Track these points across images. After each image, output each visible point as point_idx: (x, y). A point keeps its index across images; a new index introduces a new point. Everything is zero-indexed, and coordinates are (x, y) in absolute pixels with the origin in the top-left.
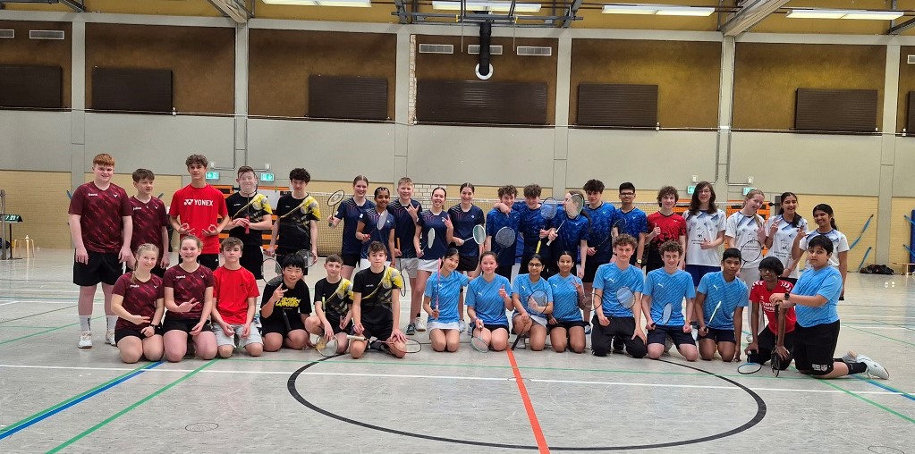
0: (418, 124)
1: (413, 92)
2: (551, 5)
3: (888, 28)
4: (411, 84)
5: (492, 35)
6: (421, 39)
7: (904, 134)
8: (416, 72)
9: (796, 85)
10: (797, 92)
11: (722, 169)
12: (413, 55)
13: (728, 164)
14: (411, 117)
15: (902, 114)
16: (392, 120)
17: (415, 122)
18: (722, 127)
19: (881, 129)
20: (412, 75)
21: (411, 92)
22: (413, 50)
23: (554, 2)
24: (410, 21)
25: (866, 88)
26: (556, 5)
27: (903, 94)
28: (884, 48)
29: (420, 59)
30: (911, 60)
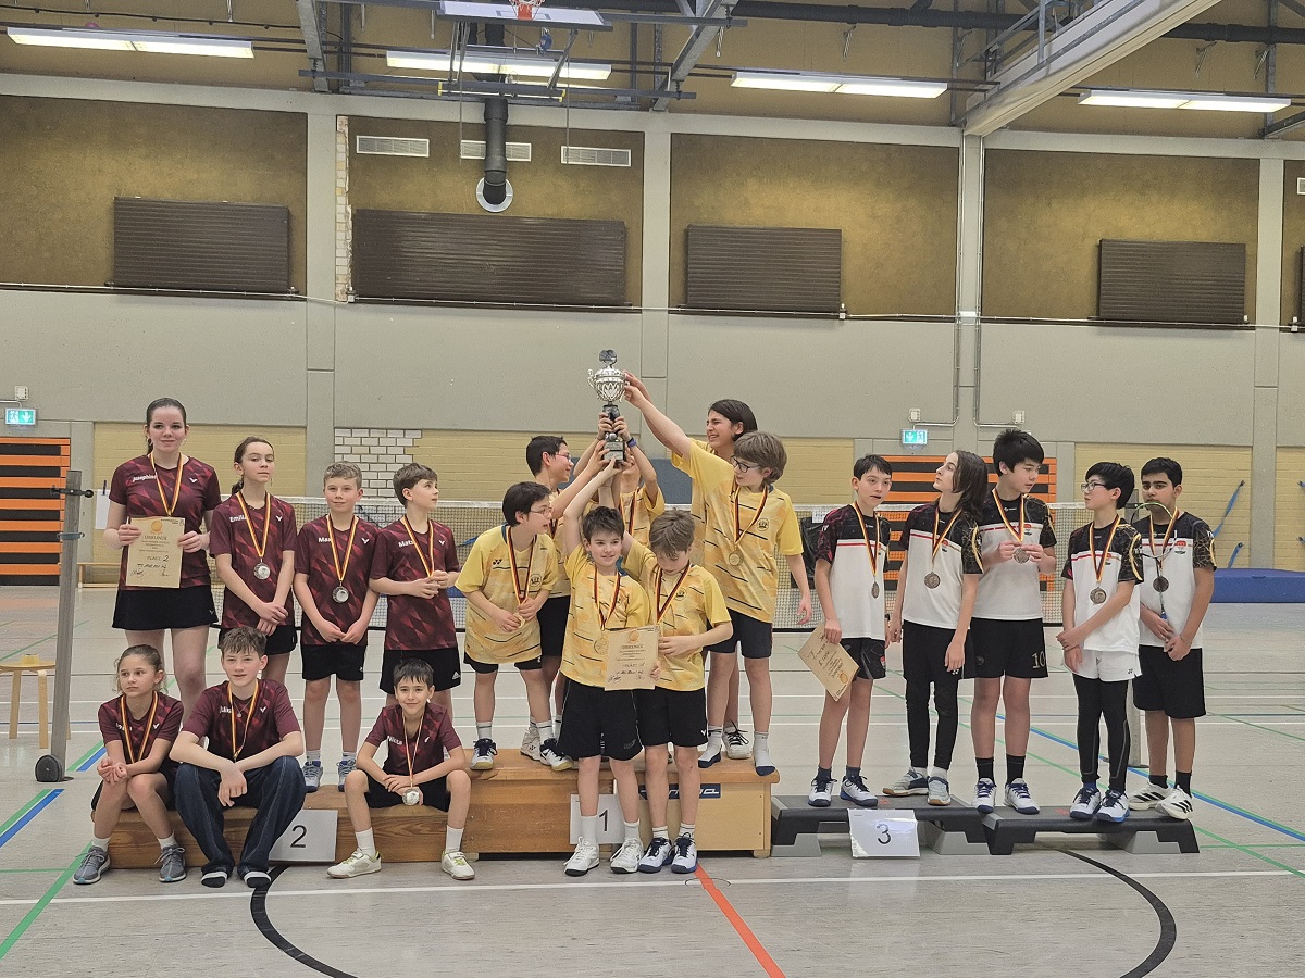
0: (356, 302)
1: (344, 235)
2: (628, 67)
3: (1262, 127)
4: (340, 218)
5: (509, 122)
6: (360, 125)
7: (1295, 328)
8: (351, 194)
9: (1097, 233)
10: (1100, 246)
11: (967, 396)
12: (343, 157)
13: (977, 386)
14: (340, 288)
15: (1291, 291)
16: (300, 295)
17: (351, 298)
18: (964, 314)
19: (1253, 318)
20: (343, 200)
21: (341, 236)
22: (342, 147)
23: (634, 62)
24: (335, 89)
25: (1226, 239)
26: (639, 68)
27: (1291, 254)
28: (1255, 164)
29: (359, 166)
30: (1303, 187)
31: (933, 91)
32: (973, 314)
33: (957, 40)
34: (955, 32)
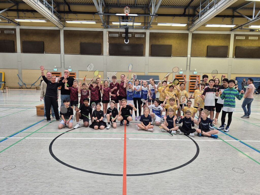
2: (144, 23)
3: (231, 29)
4: (107, 45)
5: (128, 32)
6: (110, 33)
7: (235, 57)
9: (207, 44)
10: (208, 47)
11: (188, 67)
14: (107, 54)
15: (234, 52)
16: (103, 55)
18: (188, 56)
19: (229, 56)
20: (108, 42)
22: (108, 35)
25: (225, 45)
26: (146, 23)
27: (235, 47)
28: (230, 35)
29: (110, 38)
30: (237, 38)
31: (184, 25)
32: (190, 56)
33: (189, 18)
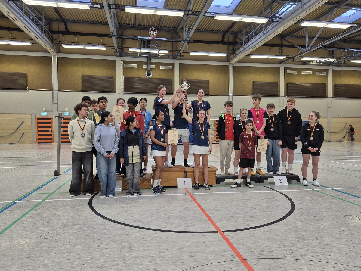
0: (125, 93)
1: (123, 82)
3: (281, 61)
4: (122, 79)
5: (151, 61)
6: (125, 62)
7: (286, 96)
8: (124, 74)
9: (253, 80)
10: (253, 83)
12: (122, 68)
14: (122, 91)
15: (285, 90)
16: (115, 92)
17: (124, 93)
18: (230, 95)
19: (279, 95)
20: (122, 75)
21: (122, 82)
22: (122, 66)
23: (172, 50)
24: (121, 56)
25: (275, 81)
26: (174, 51)
27: (286, 83)
28: (280, 68)
29: (125, 69)
30: (288, 72)
31: (224, 55)
32: (232, 95)
33: (228, 47)
34: (228, 46)
